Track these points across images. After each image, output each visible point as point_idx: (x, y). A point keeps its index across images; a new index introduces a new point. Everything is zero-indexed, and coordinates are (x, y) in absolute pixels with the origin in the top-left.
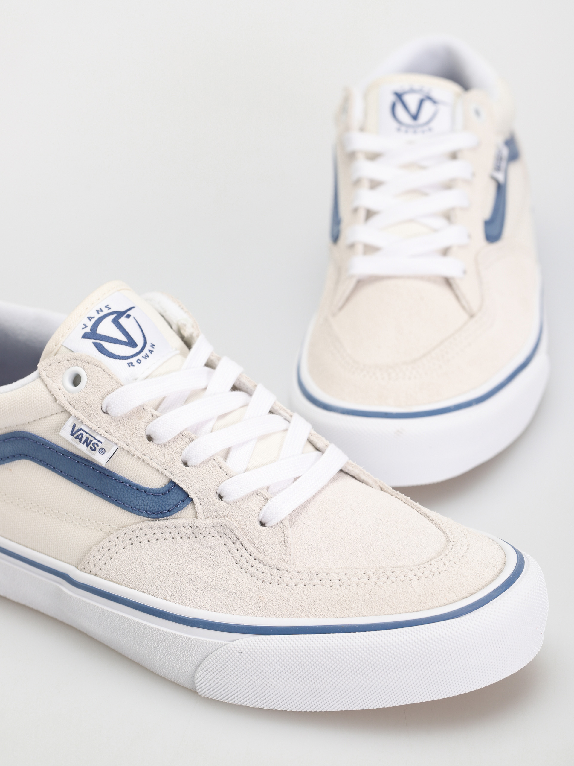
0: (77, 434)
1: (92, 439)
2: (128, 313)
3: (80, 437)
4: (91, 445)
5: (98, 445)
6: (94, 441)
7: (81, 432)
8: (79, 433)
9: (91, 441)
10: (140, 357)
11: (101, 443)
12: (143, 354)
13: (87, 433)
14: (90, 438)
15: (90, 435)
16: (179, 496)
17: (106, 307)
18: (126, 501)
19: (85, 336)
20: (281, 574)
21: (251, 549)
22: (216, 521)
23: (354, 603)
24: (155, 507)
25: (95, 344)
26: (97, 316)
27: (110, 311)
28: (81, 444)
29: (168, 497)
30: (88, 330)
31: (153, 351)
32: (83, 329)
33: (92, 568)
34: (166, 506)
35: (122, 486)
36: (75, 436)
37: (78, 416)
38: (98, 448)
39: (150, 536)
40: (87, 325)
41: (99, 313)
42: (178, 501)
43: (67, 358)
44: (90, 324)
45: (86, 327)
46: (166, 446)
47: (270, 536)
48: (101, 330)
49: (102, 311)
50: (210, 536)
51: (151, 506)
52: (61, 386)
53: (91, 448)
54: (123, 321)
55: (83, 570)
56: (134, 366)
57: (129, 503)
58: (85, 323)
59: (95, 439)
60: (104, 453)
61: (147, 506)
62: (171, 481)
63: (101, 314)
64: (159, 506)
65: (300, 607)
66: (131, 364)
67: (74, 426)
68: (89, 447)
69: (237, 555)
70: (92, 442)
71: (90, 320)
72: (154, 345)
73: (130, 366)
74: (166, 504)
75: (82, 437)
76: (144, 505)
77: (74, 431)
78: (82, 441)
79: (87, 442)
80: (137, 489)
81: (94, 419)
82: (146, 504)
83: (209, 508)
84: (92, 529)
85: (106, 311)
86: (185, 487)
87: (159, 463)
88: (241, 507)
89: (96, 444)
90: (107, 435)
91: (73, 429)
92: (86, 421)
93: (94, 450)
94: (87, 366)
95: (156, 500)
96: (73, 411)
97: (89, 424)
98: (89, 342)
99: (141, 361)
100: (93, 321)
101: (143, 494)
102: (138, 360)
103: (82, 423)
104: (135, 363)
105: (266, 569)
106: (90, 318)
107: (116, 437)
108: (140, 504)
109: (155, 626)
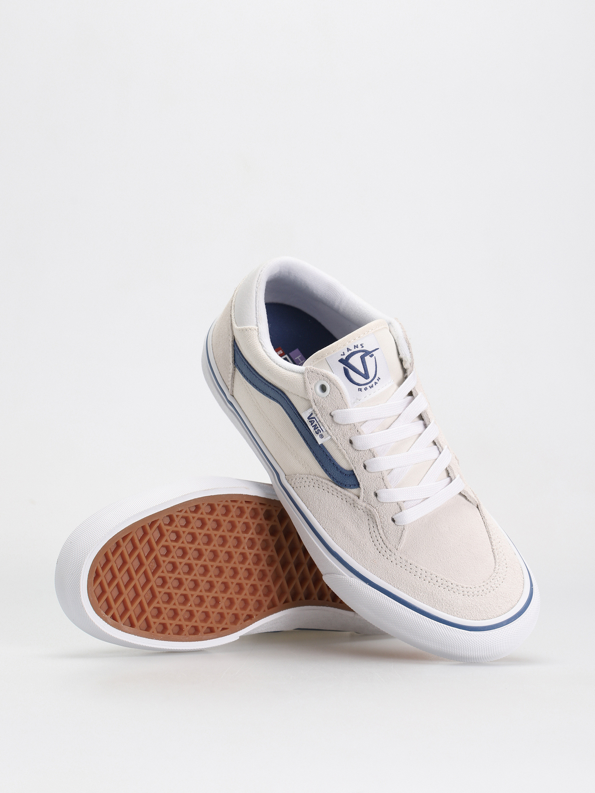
0: (311, 420)
1: (319, 427)
2: (373, 353)
3: (312, 422)
4: (317, 430)
5: (320, 432)
6: (319, 428)
7: (314, 420)
8: (313, 420)
9: (318, 427)
10: (367, 386)
11: (323, 431)
12: (370, 385)
13: (317, 422)
14: (318, 425)
15: (319, 424)
16: (354, 482)
17: (361, 345)
18: (325, 466)
19: (341, 361)
20: (391, 554)
21: (381, 531)
22: (368, 507)
23: (423, 593)
24: (339, 479)
25: (345, 369)
26: (353, 350)
27: (363, 349)
28: (311, 426)
29: (348, 478)
30: (344, 357)
31: (377, 383)
32: (341, 355)
33: (293, 484)
34: (345, 482)
35: (326, 457)
36: (310, 420)
37: (315, 410)
38: (320, 434)
39: (330, 491)
40: (345, 354)
41: (355, 348)
42: (353, 484)
43: (323, 374)
44: (347, 354)
45: (344, 355)
46: (358, 452)
47: (394, 530)
48: (352, 361)
49: (357, 347)
50: (362, 511)
51: (337, 477)
52: (313, 388)
53: (316, 431)
54: (367, 358)
55: (288, 481)
56: (361, 391)
57: (326, 467)
58: (345, 352)
59: (320, 427)
60: (322, 438)
61: (335, 475)
62: (353, 471)
63: (357, 349)
64: (341, 480)
65: (393, 579)
66: (360, 390)
67: (312, 414)
68: (315, 431)
69: (372, 530)
70: (318, 429)
71: (348, 351)
72: (380, 379)
73: (359, 391)
74: (345, 481)
75: (313, 423)
76: (334, 474)
77: (311, 417)
78: (313, 425)
79: (315, 427)
80: (333, 463)
81: (324, 417)
82: (335, 474)
83: (368, 498)
84: (301, 464)
85: (360, 348)
86: (359, 480)
87: (351, 458)
88: (385, 507)
89: (320, 431)
90: (327, 429)
91: (310, 416)
92: (319, 415)
93: (318, 433)
94: (332, 386)
95: (341, 475)
96: (314, 406)
97: (320, 418)
98: (342, 366)
99: (367, 389)
100: (350, 352)
101: (335, 468)
102: (366, 388)
103: (317, 415)
104: (363, 390)
105: (384, 547)
106: (348, 350)
107: (332, 432)
108: (332, 472)
109: (313, 539)
